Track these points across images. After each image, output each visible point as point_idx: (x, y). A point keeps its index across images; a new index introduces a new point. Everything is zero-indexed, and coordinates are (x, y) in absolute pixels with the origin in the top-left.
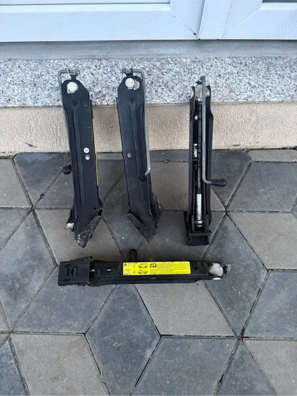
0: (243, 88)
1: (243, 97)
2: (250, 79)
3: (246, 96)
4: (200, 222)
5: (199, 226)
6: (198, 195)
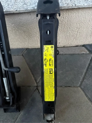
4: (7, 98)
5: (8, 101)
6: (4, 79)
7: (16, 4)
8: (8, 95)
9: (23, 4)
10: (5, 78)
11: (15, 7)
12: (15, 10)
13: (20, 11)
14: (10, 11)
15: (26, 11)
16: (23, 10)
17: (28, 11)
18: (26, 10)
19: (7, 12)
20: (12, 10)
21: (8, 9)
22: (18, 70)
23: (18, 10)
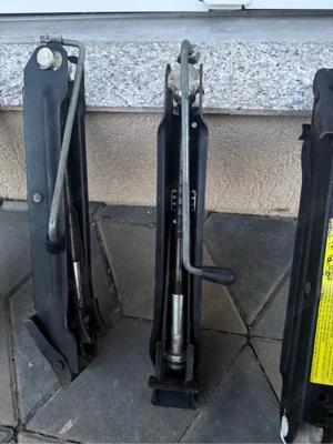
0: (285, 87)
1: (282, 103)
2: (301, 74)
3: (291, 101)
4: (176, 359)
5: (174, 367)
6: (176, 297)
7: (234, 88)
8: (176, 348)
9: (256, 91)
10: (179, 294)
11: (234, 100)
12: (237, 107)
13: (248, 110)
14: (220, 109)
15: (266, 114)
16: (259, 110)
17: (272, 114)
18: (266, 111)
19: (212, 109)
20: (227, 106)
21: (214, 101)
22: (232, 277)
23: (245, 107)
